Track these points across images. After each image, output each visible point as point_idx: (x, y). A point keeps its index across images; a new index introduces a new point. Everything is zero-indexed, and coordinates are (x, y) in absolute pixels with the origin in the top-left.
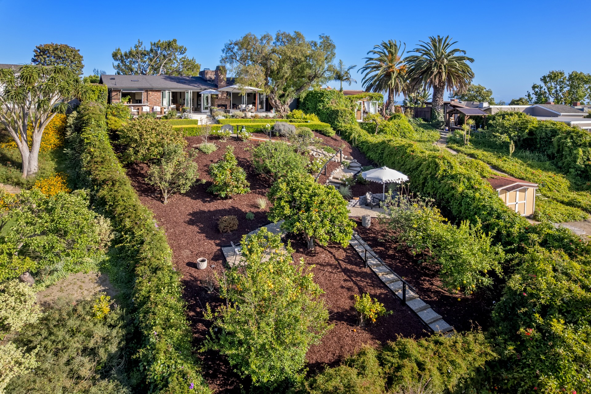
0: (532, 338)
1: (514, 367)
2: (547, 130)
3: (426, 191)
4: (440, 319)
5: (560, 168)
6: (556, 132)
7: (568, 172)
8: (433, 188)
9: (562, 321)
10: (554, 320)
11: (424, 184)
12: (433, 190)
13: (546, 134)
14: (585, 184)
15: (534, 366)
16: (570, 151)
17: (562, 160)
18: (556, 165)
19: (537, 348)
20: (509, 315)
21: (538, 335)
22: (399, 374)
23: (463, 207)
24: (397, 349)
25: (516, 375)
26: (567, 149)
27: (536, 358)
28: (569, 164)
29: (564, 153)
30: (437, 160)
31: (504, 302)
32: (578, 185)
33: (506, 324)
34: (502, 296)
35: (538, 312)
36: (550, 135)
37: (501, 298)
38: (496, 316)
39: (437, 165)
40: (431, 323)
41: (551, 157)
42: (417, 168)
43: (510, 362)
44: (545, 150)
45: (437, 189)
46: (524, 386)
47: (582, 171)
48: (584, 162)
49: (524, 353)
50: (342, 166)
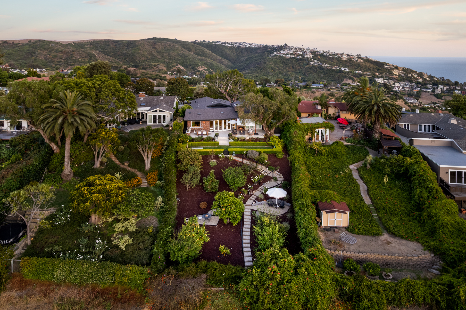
2: (412, 171)
4: (251, 261)
6: (416, 173)
7: (410, 201)
18: (409, 195)
26: (415, 187)
32: (410, 213)
36: (413, 174)
40: (247, 262)
47: (418, 204)
50: (272, 180)
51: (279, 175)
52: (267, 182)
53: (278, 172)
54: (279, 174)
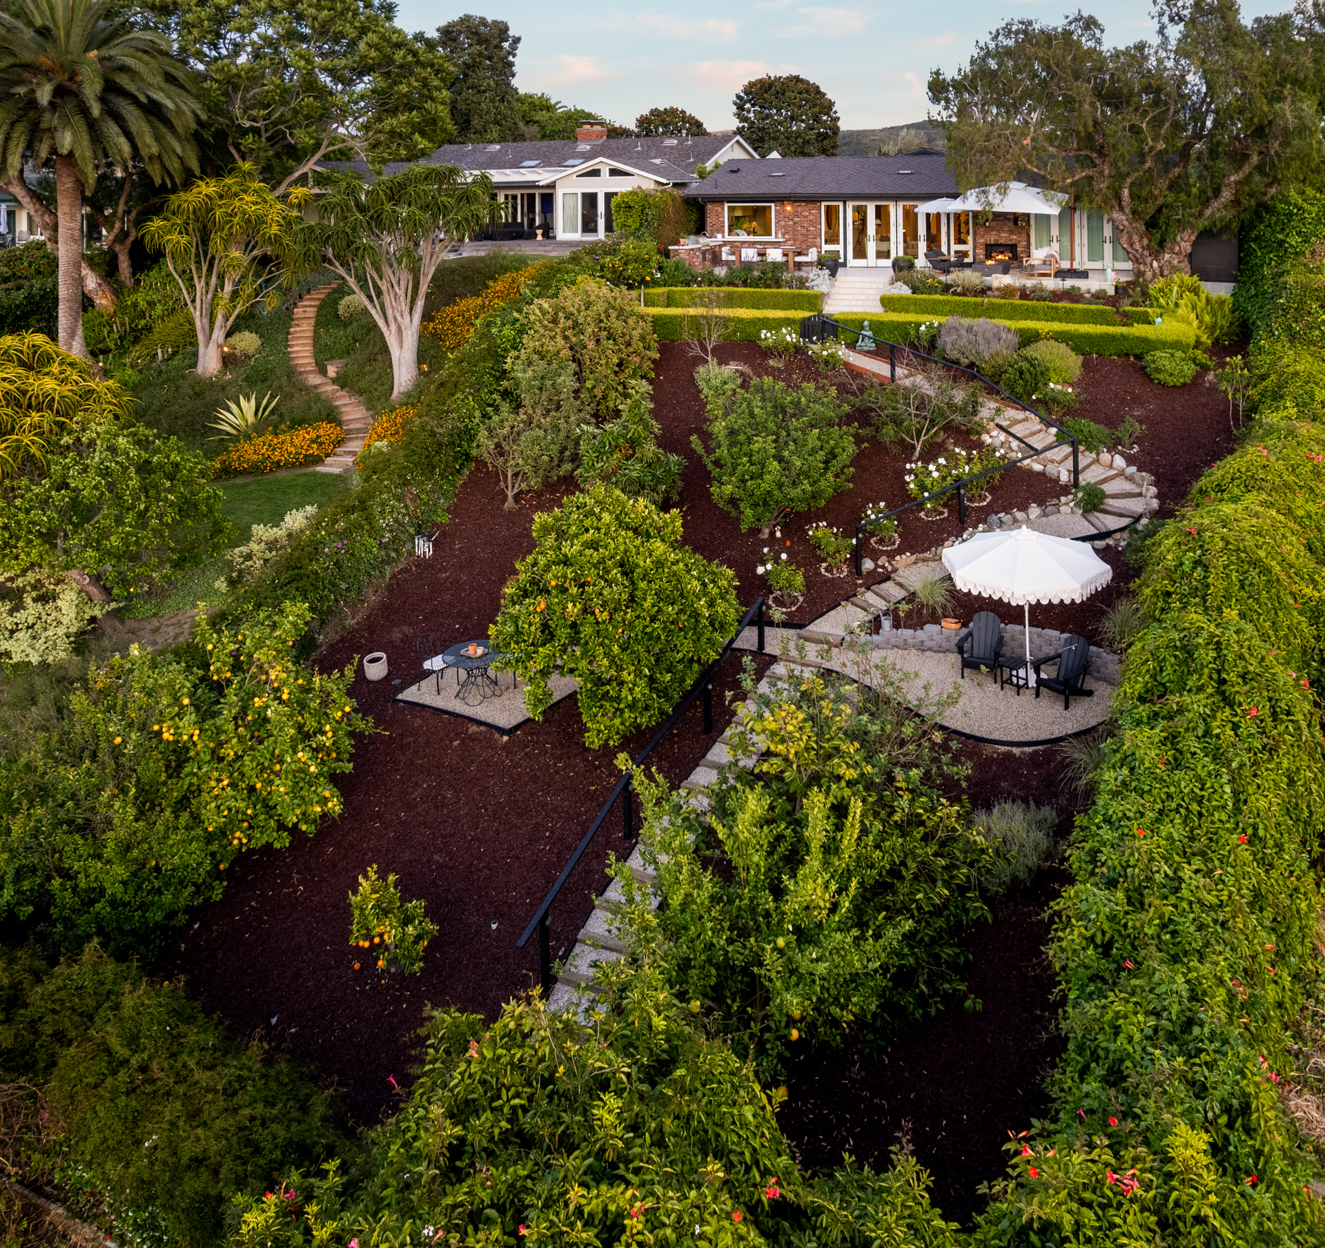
50: (1067, 505)
51: (1130, 479)
52: (1023, 508)
53: (1130, 460)
54: (1132, 469)
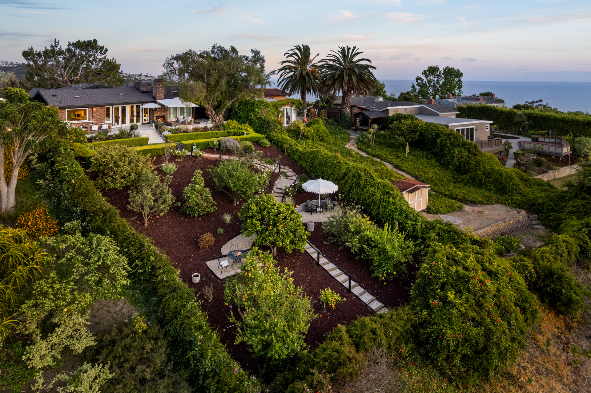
0: (437, 306)
1: (428, 325)
2: (432, 133)
3: (351, 197)
4: (374, 300)
5: (442, 164)
6: (439, 134)
7: (448, 167)
8: (357, 194)
9: (454, 293)
10: (449, 292)
11: (349, 191)
12: (357, 196)
13: (432, 136)
14: (459, 178)
15: (439, 323)
16: (449, 150)
17: (443, 157)
18: (439, 162)
19: (440, 311)
20: (421, 292)
21: (441, 303)
22: (362, 341)
23: (381, 210)
24: (359, 325)
25: (429, 331)
26: (447, 149)
27: (440, 318)
28: (448, 162)
29: (445, 152)
30: (359, 171)
31: (418, 284)
32: (455, 179)
33: (420, 298)
34: (417, 279)
35: (440, 288)
36: (435, 137)
37: (416, 281)
38: (413, 293)
39: (360, 175)
40: (369, 303)
41: (436, 155)
42: (344, 178)
43: (425, 323)
44: (431, 148)
45: (360, 195)
46: (433, 336)
47: (457, 167)
48: (459, 159)
49: (433, 316)
50: (281, 176)
